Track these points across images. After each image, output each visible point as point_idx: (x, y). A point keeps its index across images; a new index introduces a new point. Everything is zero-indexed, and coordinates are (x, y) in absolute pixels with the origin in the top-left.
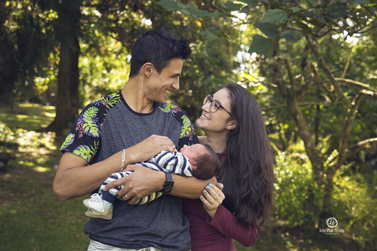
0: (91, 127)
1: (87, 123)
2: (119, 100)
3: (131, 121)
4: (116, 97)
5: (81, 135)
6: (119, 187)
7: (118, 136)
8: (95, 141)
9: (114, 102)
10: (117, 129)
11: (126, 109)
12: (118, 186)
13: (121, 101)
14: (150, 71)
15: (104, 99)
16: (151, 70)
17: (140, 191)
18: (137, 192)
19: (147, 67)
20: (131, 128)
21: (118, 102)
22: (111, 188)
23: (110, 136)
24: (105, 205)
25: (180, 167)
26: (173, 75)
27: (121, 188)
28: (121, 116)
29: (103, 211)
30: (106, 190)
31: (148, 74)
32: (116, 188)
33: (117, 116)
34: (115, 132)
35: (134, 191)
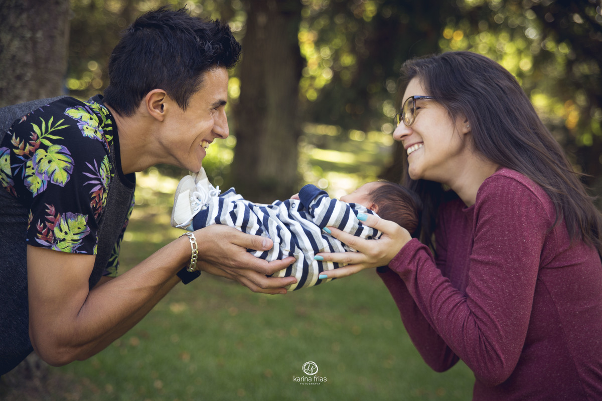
14: (162, 106)
16: (164, 104)
19: (155, 99)
26: (214, 104)
31: (158, 114)
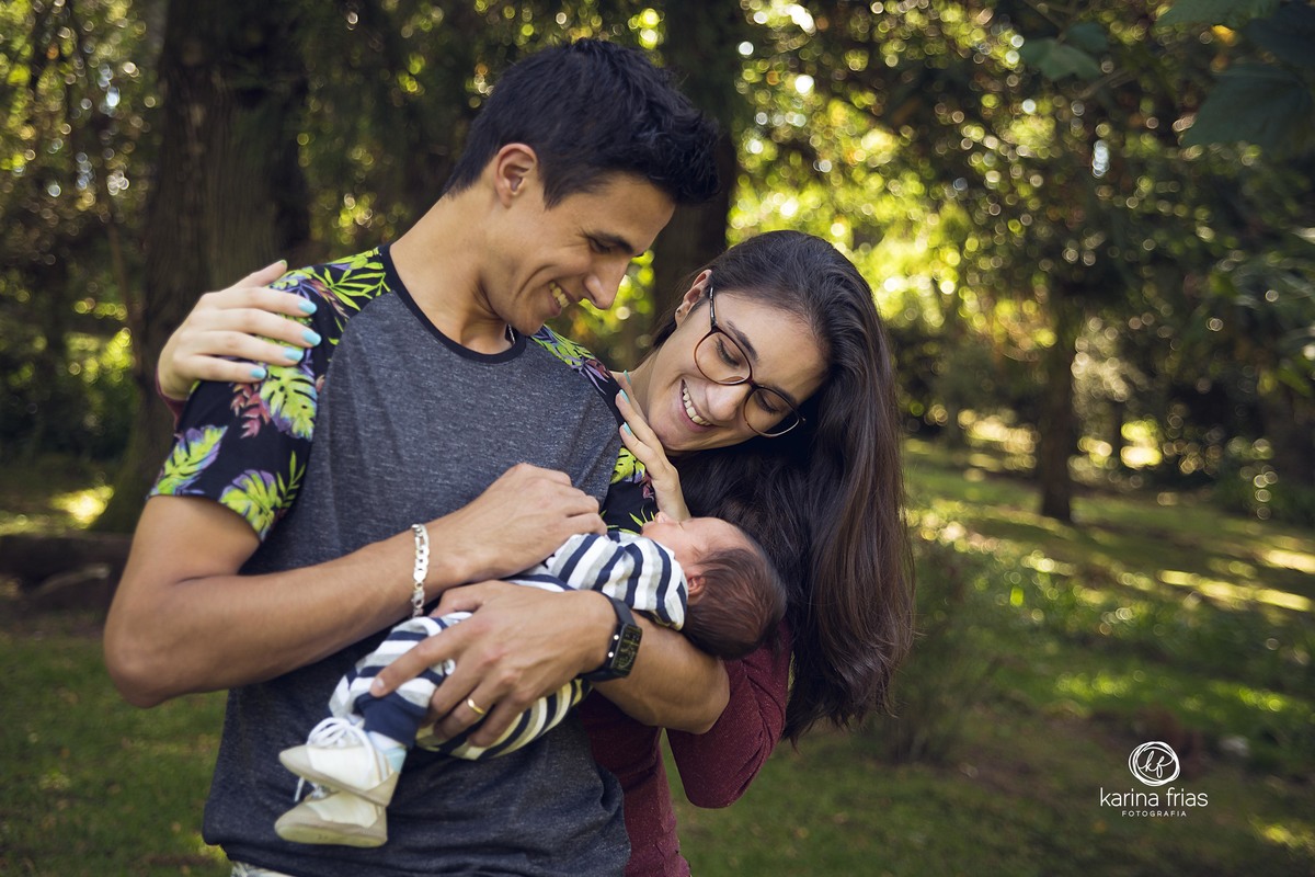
0: (291, 394)
1: (278, 379)
2: (382, 282)
3: (436, 371)
4: (365, 270)
5: (252, 428)
6: (439, 671)
7: (380, 432)
8: (294, 457)
9: (360, 290)
10: (377, 406)
11: (414, 322)
12: (435, 664)
13: (388, 290)
15: (316, 275)
17: (528, 672)
18: (519, 675)
20: (438, 400)
21: (376, 290)
22: (405, 678)
23: (347, 430)
24: (380, 755)
25: (651, 586)
27: (445, 675)
28: (392, 347)
29: (376, 783)
30: (385, 692)
32: (427, 673)
33: (380, 348)
34: (369, 415)
35: (506, 672)
